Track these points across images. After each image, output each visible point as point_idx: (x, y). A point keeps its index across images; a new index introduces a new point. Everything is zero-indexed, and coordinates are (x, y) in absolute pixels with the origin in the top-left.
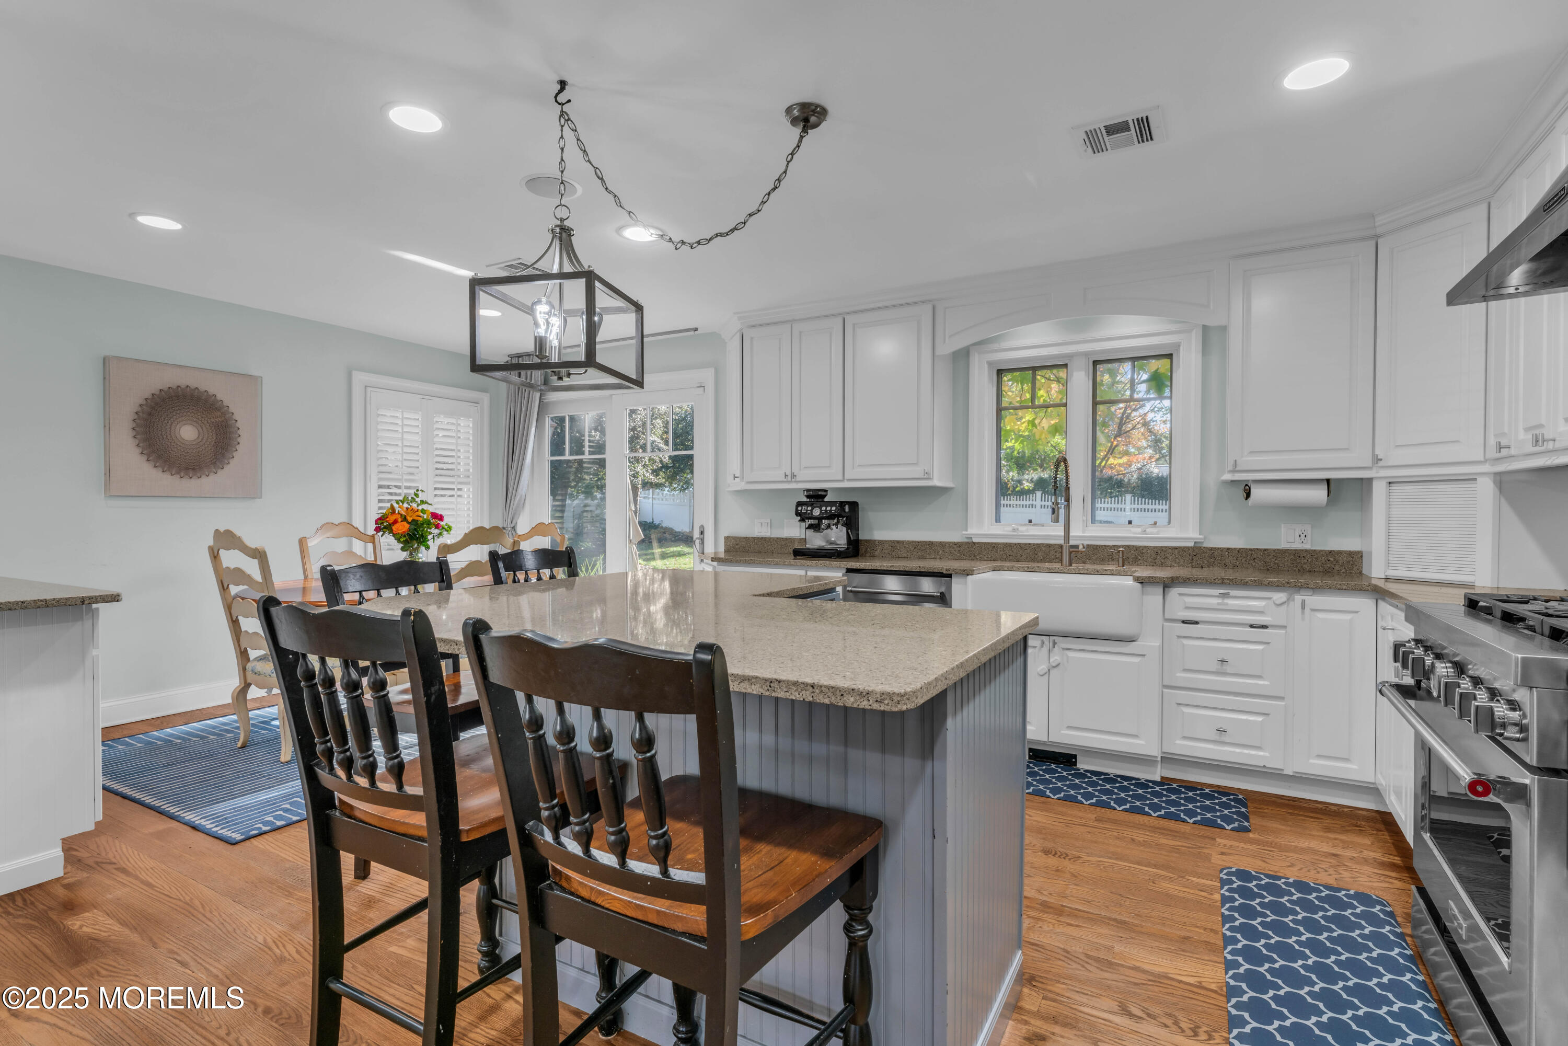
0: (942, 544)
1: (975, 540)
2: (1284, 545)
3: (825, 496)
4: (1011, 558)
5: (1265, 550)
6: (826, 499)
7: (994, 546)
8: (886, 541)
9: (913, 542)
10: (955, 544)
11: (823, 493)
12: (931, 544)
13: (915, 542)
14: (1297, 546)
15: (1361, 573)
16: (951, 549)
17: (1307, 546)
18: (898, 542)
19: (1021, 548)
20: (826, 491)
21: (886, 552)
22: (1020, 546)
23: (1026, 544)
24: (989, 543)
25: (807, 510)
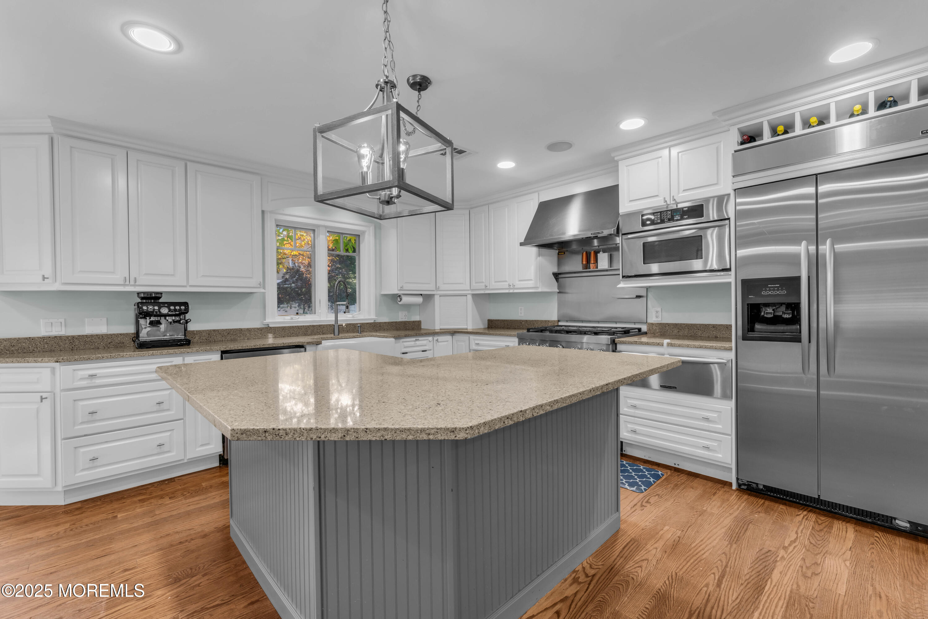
0: (249, 330)
1: (270, 326)
2: (400, 320)
3: (160, 298)
4: (293, 334)
5: (396, 322)
6: (161, 301)
7: (284, 328)
8: (203, 331)
9: (226, 330)
10: (258, 329)
11: (160, 296)
12: (241, 330)
13: (228, 330)
14: (404, 320)
15: (421, 329)
16: (255, 332)
17: (406, 320)
18: (214, 330)
19: (299, 328)
20: (161, 293)
21: (204, 338)
22: (298, 327)
23: (301, 326)
24: (280, 327)
25: (154, 309)
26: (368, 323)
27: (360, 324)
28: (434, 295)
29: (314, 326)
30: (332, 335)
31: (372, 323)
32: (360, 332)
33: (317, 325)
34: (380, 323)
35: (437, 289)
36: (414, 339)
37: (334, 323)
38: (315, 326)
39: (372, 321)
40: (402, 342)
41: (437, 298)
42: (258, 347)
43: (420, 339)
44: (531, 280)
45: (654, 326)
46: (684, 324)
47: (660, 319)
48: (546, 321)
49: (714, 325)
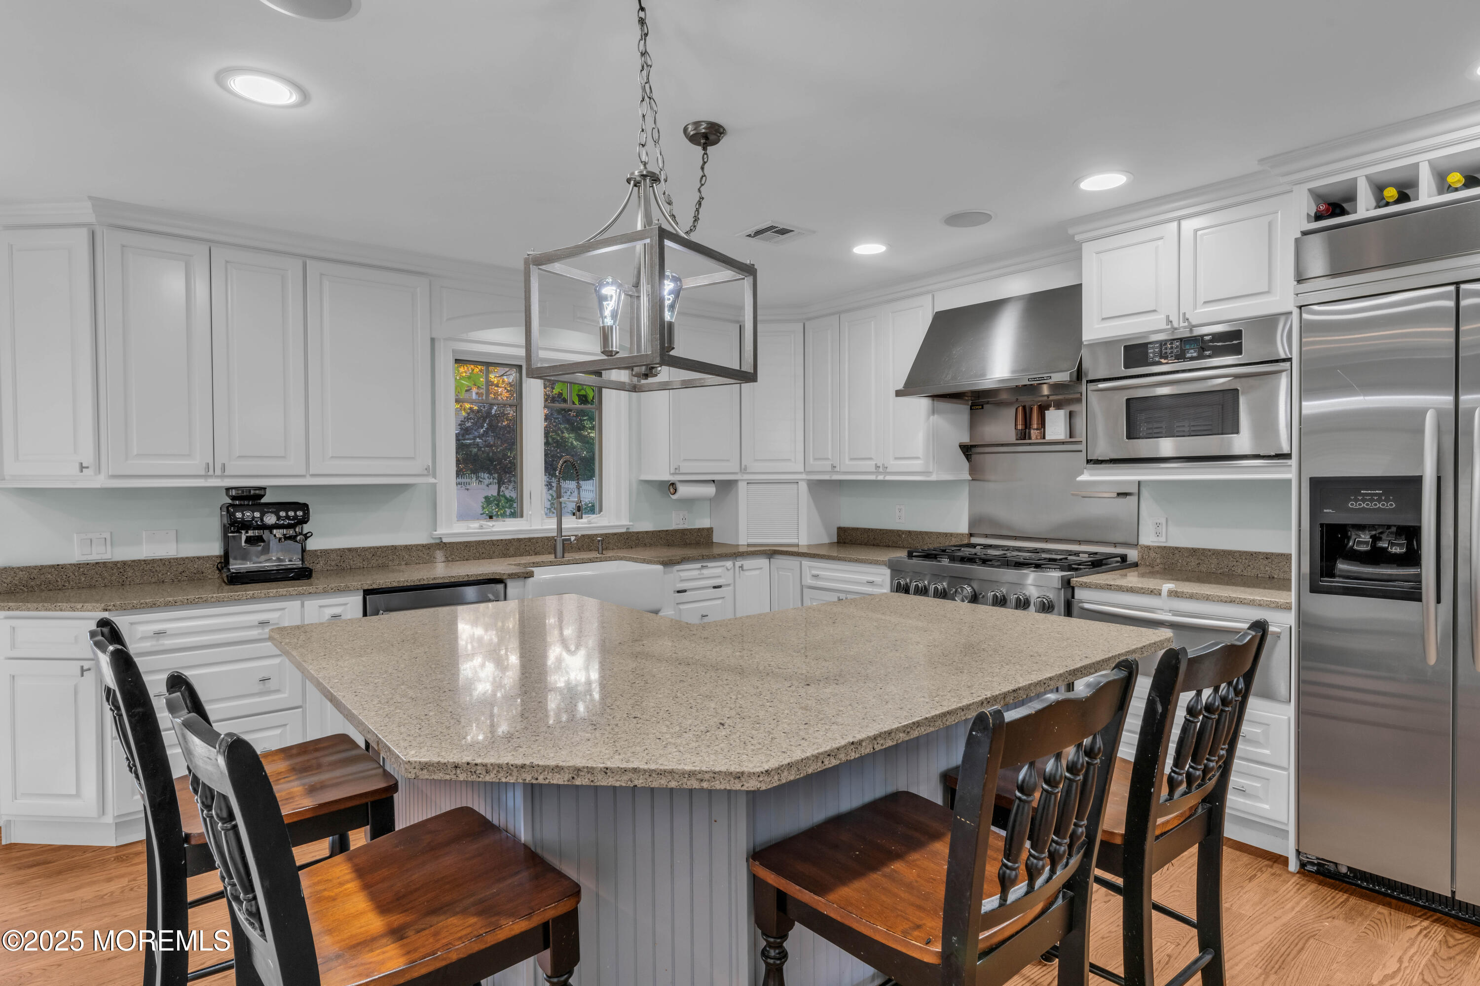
0: (408, 548)
1: (444, 540)
2: (673, 527)
3: (262, 496)
4: (484, 555)
5: (667, 531)
6: (263, 500)
7: (467, 545)
8: (332, 550)
9: (370, 548)
10: (423, 546)
11: (262, 492)
12: (394, 548)
13: (374, 548)
14: (681, 527)
15: (713, 543)
16: (419, 552)
17: (686, 526)
18: (350, 550)
19: (493, 545)
20: (265, 489)
21: (333, 563)
22: (492, 543)
23: (498, 541)
24: (461, 543)
25: (253, 518)
26: (615, 534)
27: (601, 535)
28: (736, 481)
29: (519, 540)
30: (551, 557)
31: (623, 533)
32: (600, 552)
33: (525, 539)
34: (638, 533)
35: (743, 470)
36: (699, 565)
37: (555, 534)
38: (522, 539)
39: (624, 530)
40: (678, 571)
41: (742, 487)
42: (425, 582)
43: (709, 565)
44: (918, 458)
45: (1151, 552)
46: (1209, 550)
47: (1163, 539)
48: (946, 534)
49: (1267, 554)
